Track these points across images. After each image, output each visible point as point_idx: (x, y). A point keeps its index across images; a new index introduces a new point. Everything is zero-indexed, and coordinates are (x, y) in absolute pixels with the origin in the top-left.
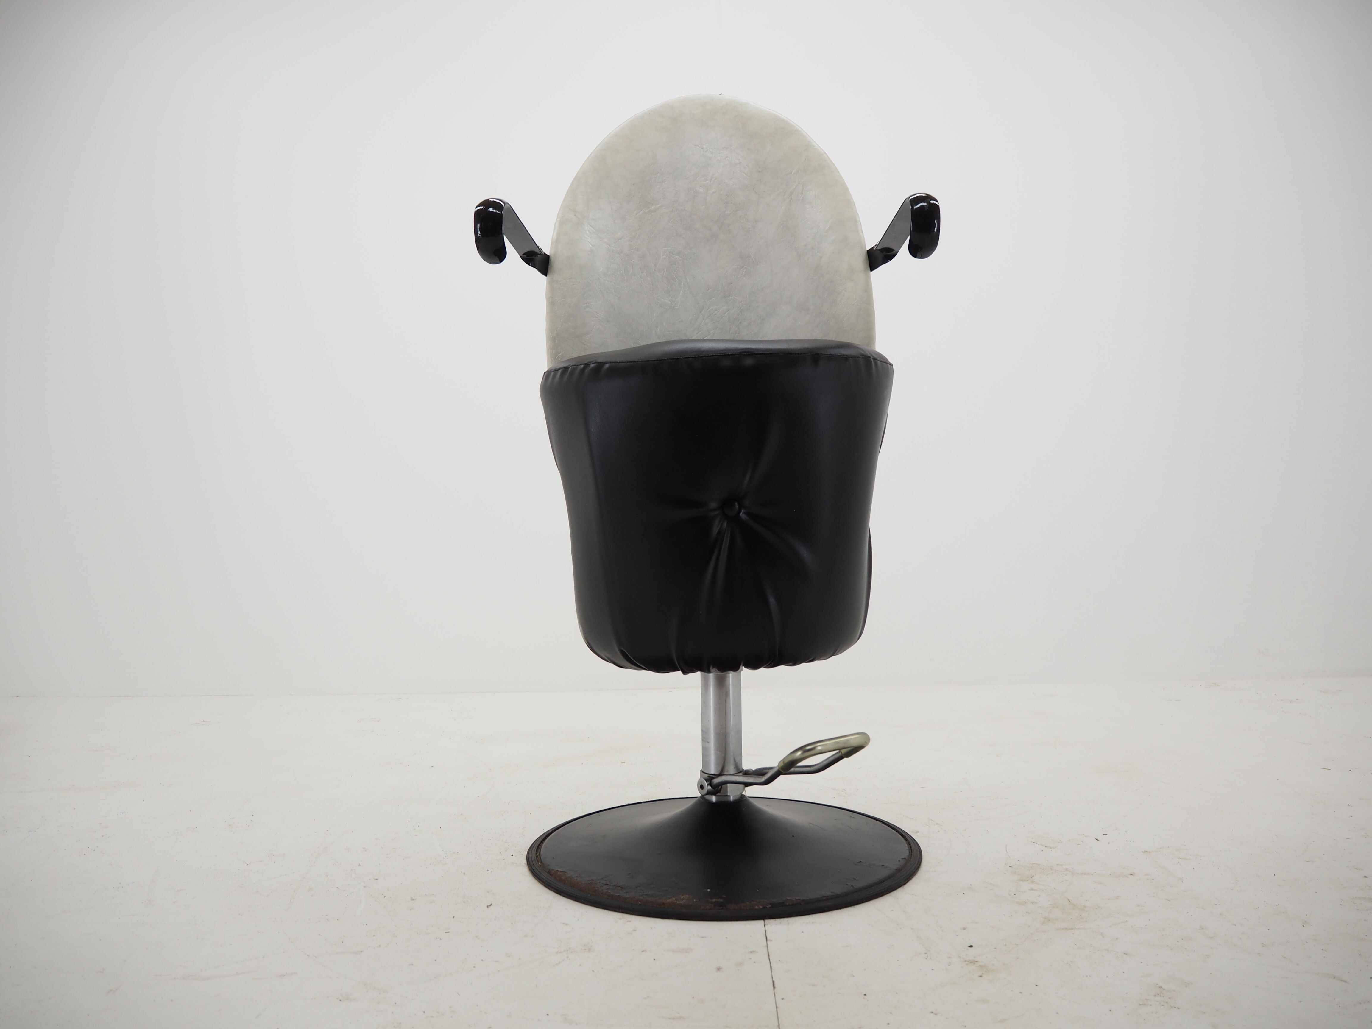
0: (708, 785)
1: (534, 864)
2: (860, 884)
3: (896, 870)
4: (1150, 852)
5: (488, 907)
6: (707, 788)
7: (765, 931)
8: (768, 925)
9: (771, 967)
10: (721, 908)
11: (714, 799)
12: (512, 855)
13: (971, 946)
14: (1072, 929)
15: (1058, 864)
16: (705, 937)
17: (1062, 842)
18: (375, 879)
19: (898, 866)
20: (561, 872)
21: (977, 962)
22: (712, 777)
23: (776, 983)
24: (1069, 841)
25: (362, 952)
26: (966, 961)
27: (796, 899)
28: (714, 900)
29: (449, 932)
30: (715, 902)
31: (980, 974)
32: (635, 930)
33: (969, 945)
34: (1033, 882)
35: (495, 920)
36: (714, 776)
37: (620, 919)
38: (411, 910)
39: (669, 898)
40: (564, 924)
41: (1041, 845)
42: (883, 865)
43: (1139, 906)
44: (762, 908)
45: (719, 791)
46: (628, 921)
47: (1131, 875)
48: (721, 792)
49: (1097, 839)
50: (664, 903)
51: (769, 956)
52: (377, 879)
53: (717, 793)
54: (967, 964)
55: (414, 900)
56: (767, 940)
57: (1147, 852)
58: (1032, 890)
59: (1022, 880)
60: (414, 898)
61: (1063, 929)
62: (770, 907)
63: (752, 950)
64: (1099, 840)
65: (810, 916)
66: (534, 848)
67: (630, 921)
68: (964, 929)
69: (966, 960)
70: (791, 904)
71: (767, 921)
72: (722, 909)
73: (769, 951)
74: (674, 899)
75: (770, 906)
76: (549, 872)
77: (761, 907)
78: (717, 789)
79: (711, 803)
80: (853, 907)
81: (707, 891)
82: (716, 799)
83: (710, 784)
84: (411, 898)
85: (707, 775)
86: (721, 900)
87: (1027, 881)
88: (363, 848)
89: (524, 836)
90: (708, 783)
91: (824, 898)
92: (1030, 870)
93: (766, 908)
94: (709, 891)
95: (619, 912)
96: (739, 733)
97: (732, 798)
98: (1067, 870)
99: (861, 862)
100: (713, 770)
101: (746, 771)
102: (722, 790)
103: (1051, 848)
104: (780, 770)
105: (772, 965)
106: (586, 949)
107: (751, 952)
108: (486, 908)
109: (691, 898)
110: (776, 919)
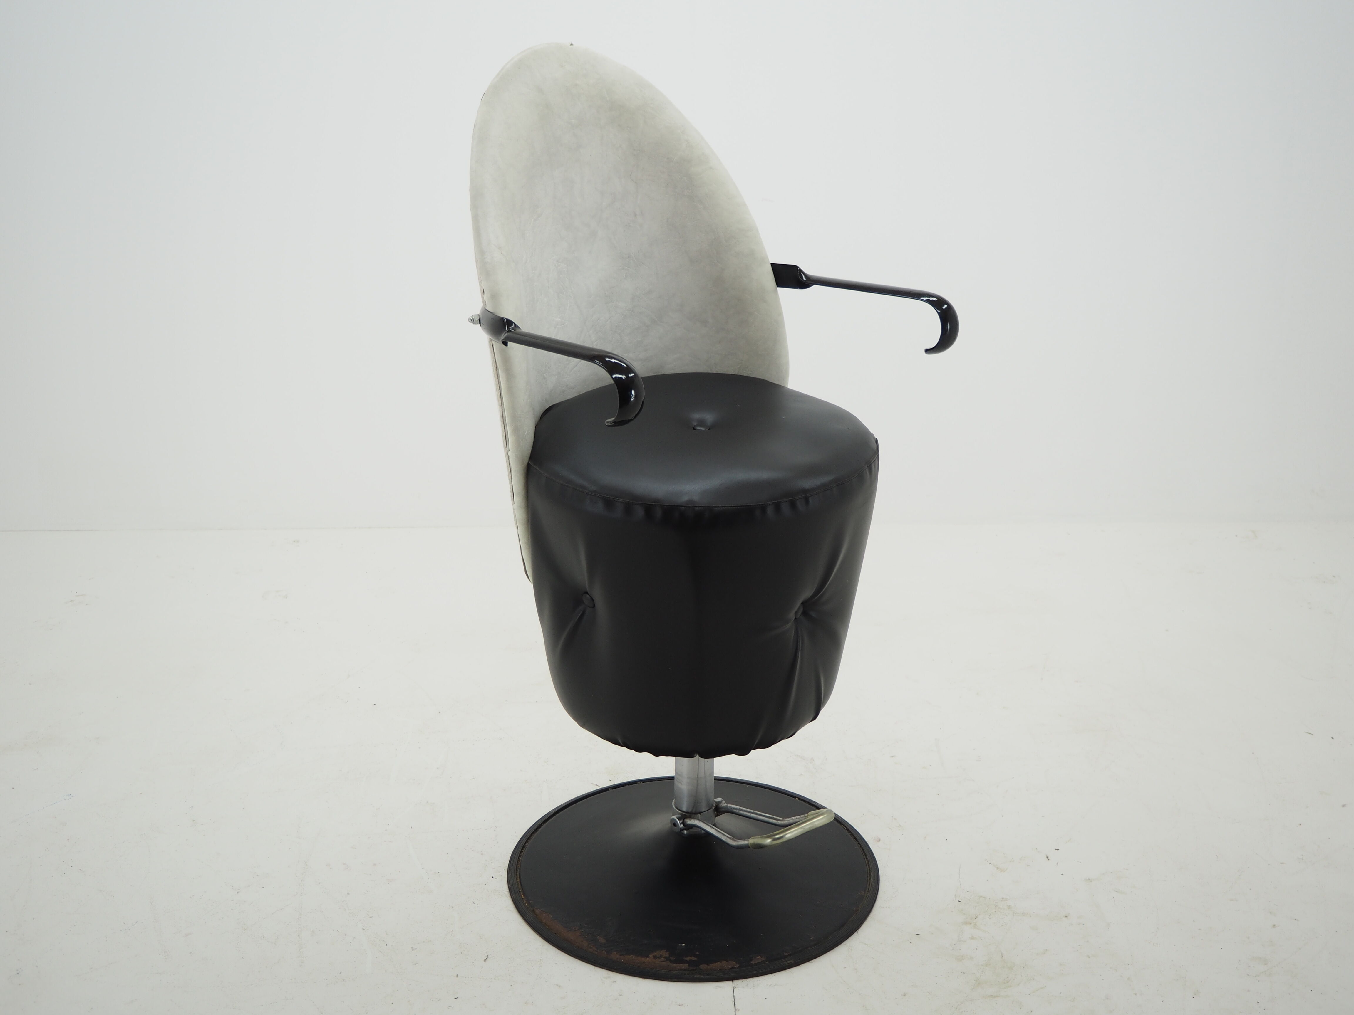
0: (681, 823)
2: (818, 935)
3: (853, 911)
4: (1091, 881)
5: (485, 960)
6: (680, 826)
7: (734, 996)
8: (735, 985)
10: (695, 966)
12: (493, 877)
14: (996, 997)
15: (1003, 898)
17: (1014, 861)
20: (545, 913)
22: (685, 816)
24: (1021, 859)
27: (761, 958)
28: (688, 959)
29: (458, 998)
30: (690, 960)
32: (620, 995)
34: (975, 926)
35: (495, 979)
36: (687, 814)
38: (416, 964)
39: (648, 956)
40: (557, 985)
41: (994, 865)
43: (1061, 964)
44: (731, 969)
45: (691, 829)
46: (613, 982)
47: (1066, 917)
50: (644, 962)
52: (371, 917)
55: (414, 950)
56: (735, 1010)
57: (1089, 880)
59: (966, 923)
60: (414, 947)
61: (989, 996)
62: (738, 967)
64: (1049, 858)
66: (513, 868)
67: (616, 982)
68: (905, 995)
70: (756, 963)
71: (736, 982)
72: (696, 970)
74: (653, 956)
75: (738, 965)
76: (534, 912)
77: (730, 967)
78: (689, 827)
79: (682, 834)
80: (811, 962)
81: (682, 946)
82: (688, 831)
83: (683, 823)
84: (412, 947)
85: (680, 813)
86: (695, 959)
87: (971, 924)
88: (344, 864)
90: (681, 821)
91: (786, 954)
92: (976, 907)
93: (735, 967)
94: (684, 946)
95: (604, 969)
100: (685, 807)
104: (749, 845)
108: (484, 962)
109: (668, 956)
110: (743, 980)
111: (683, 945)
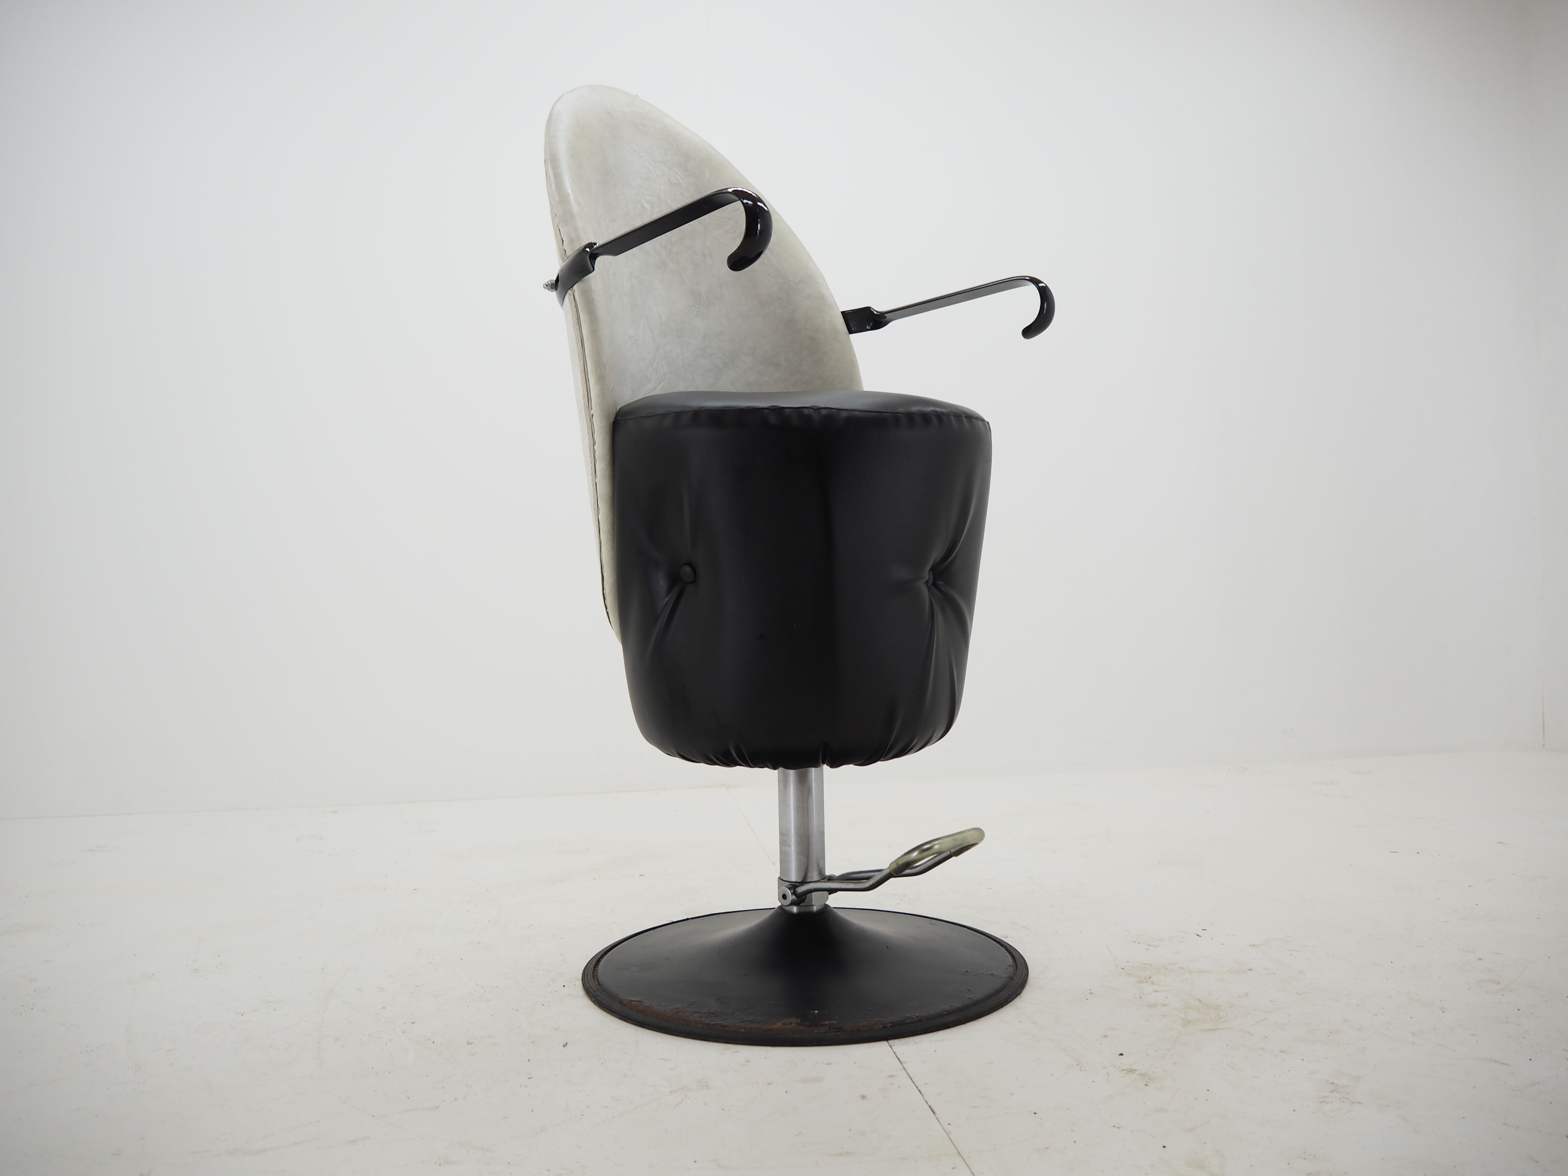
0: (791, 893)
1: (598, 995)
2: (976, 996)
3: (1008, 978)
4: (1258, 946)
5: (564, 1046)
6: (791, 897)
7: (894, 1052)
8: (893, 1045)
9: (919, 1091)
10: (837, 1030)
11: (795, 909)
12: (564, 986)
13: (1121, 1054)
14: (1216, 1030)
15: (1170, 963)
16: (831, 1064)
17: (1163, 940)
18: (412, 1022)
19: (1009, 974)
20: (635, 1001)
21: (1135, 1070)
22: (795, 885)
23: (933, 1107)
24: (1170, 938)
25: (438, 1107)
26: (1123, 1070)
27: (916, 1016)
28: (826, 1023)
29: (532, 1078)
30: (828, 1024)
31: (1145, 1083)
32: (748, 1061)
33: (1119, 1053)
34: (1153, 983)
35: (580, 1060)
36: (797, 884)
37: (726, 1050)
38: (473, 1055)
39: (775, 1024)
40: (663, 1059)
41: (1144, 944)
42: (992, 974)
43: (1272, 1002)
44: (883, 1027)
45: (804, 901)
46: (735, 1052)
47: (1250, 970)
48: (806, 901)
49: (1198, 935)
50: (771, 1029)
51: (911, 1078)
52: (413, 1023)
53: (801, 903)
54: (1126, 1073)
55: (471, 1044)
56: (901, 1063)
57: (1254, 945)
58: (1156, 991)
59: (1141, 982)
60: (470, 1042)
61: (1207, 1030)
62: (891, 1027)
63: (890, 1075)
64: (1200, 935)
65: (936, 1033)
66: (589, 976)
67: (738, 1052)
68: (1106, 1037)
69: (1123, 1068)
70: (911, 1021)
71: (891, 1042)
72: (839, 1031)
73: (909, 1074)
74: (781, 1023)
75: (890, 1025)
76: (621, 1002)
77: (881, 1026)
78: (801, 899)
79: (791, 914)
80: (977, 1020)
81: (814, 1013)
82: (798, 909)
83: (794, 893)
84: (468, 1042)
85: (789, 883)
86: (835, 1022)
87: (1147, 982)
88: (379, 988)
89: (566, 963)
90: (792, 891)
91: (946, 1013)
92: (1144, 971)
93: (887, 1027)
94: (818, 1013)
95: (720, 1042)
96: (822, 834)
97: (815, 909)
98: (1182, 968)
99: (967, 971)
100: (794, 877)
101: (829, 876)
102: (807, 899)
103: (1155, 947)
104: (892, 872)
105: (919, 1088)
106: (702, 1086)
107: (890, 1076)
108: (563, 1048)
109: (799, 1022)
110: (900, 1039)
111: (816, 1012)
